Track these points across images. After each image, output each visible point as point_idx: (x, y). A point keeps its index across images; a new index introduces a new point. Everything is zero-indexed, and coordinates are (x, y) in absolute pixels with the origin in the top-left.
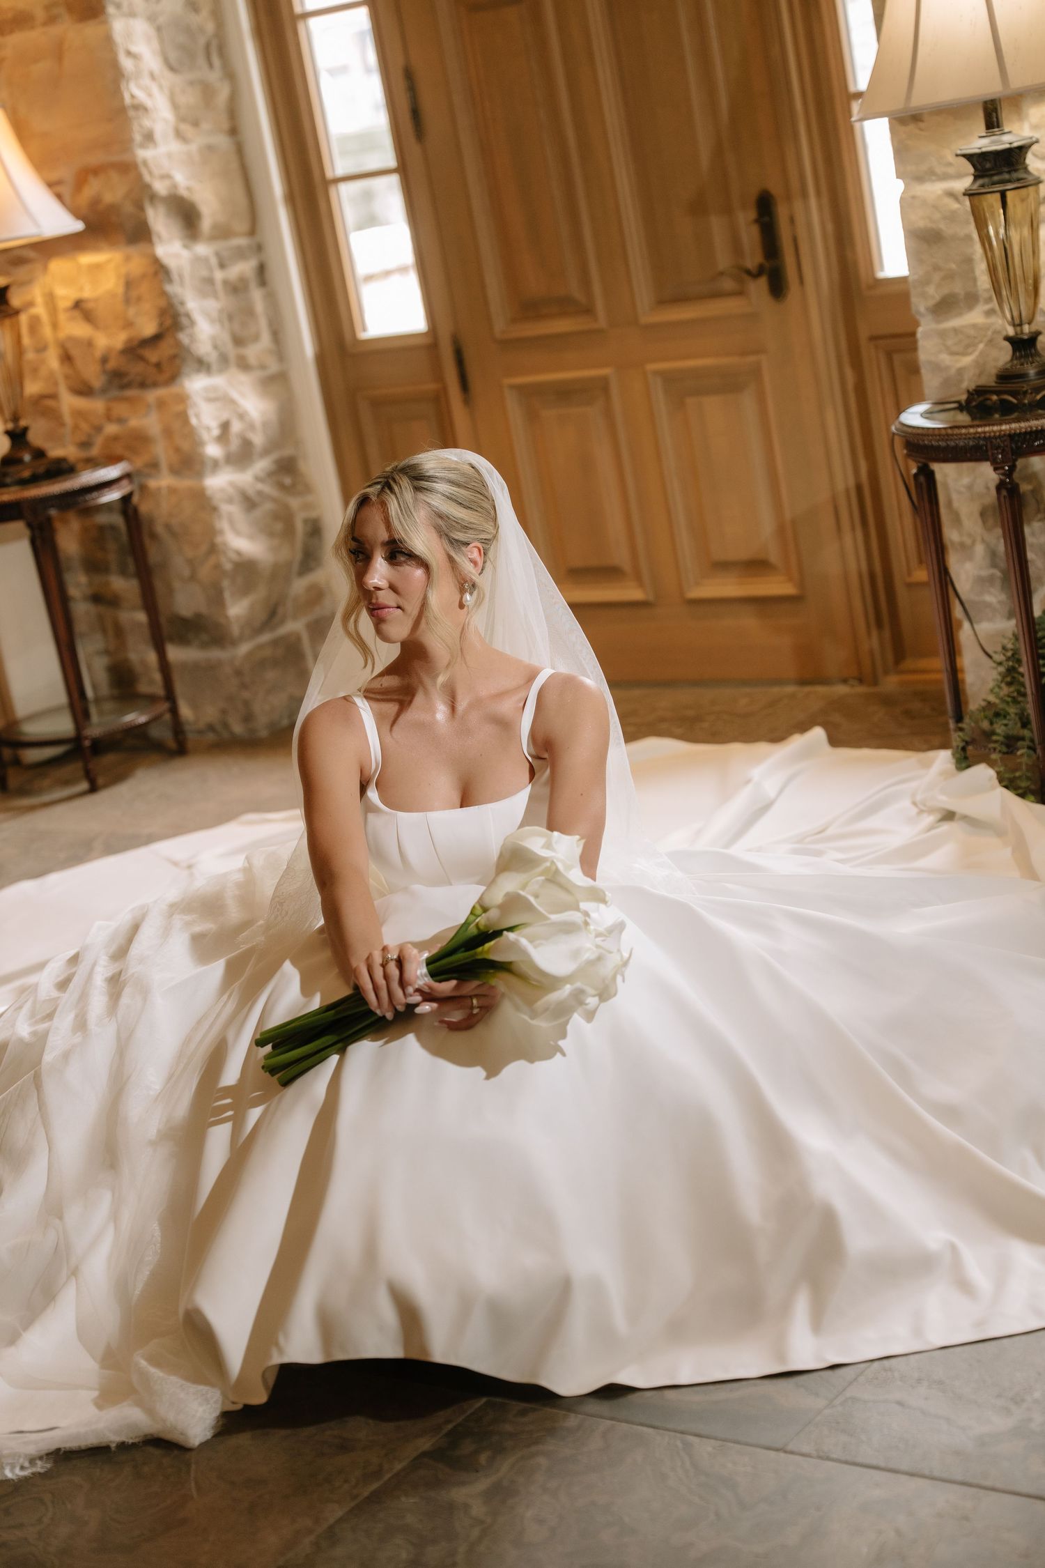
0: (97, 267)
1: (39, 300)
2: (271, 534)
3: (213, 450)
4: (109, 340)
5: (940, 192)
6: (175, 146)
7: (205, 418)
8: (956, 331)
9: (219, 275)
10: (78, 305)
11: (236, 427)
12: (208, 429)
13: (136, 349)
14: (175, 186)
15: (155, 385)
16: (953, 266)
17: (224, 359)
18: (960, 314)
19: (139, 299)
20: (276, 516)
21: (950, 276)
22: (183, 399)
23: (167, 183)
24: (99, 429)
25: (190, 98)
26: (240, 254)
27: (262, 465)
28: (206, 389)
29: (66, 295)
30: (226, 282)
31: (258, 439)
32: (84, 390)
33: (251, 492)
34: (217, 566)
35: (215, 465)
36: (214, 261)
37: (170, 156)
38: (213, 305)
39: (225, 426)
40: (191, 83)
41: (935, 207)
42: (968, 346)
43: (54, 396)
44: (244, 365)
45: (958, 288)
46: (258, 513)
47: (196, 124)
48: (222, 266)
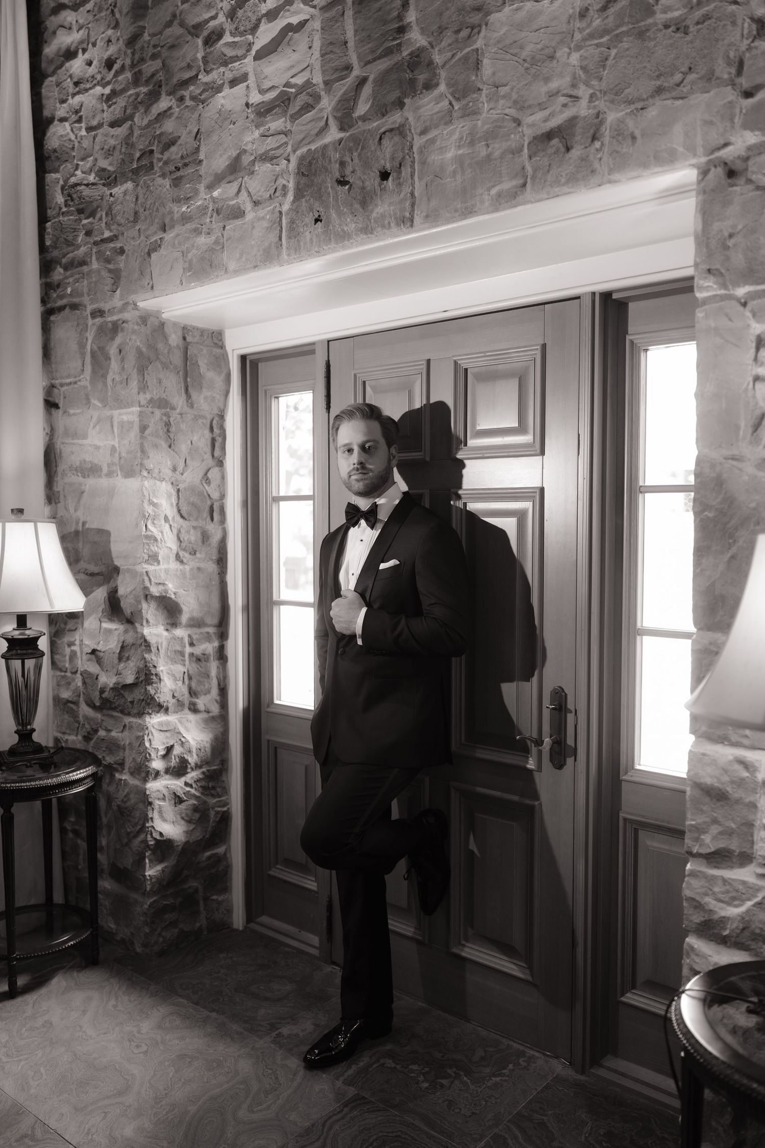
0: (109, 631)
1: (77, 642)
2: (189, 822)
3: (157, 764)
4: (107, 680)
5: (731, 758)
6: (174, 565)
7: (157, 742)
8: (725, 881)
9: (188, 650)
10: (94, 652)
11: (177, 750)
12: (157, 750)
13: (121, 689)
14: (166, 591)
15: (129, 714)
16: (733, 826)
17: (180, 704)
18: (732, 868)
19: (128, 659)
20: (195, 809)
21: (729, 833)
22: (144, 728)
23: (161, 588)
24: (96, 731)
25: (193, 537)
26: (208, 638)
27: (192, 776)
28: (161, 724)
29: (90, 644)
30: (192, 655)
31: (192, 759)
32: (91, 705)
33: (180, 793)
34: (145, 841)
35: (157, 774)
36: (186, 640)
37: (167, 571)
38: (179, 669)
39: (169, 749)
40: (195, 528)
41: (725, 771)
42: (734, 898)
43: (76, 703)
44: (194, 709)
45: (734, 845)
46: (183, 806)
47: (193, 553)
48: (192, 644)
